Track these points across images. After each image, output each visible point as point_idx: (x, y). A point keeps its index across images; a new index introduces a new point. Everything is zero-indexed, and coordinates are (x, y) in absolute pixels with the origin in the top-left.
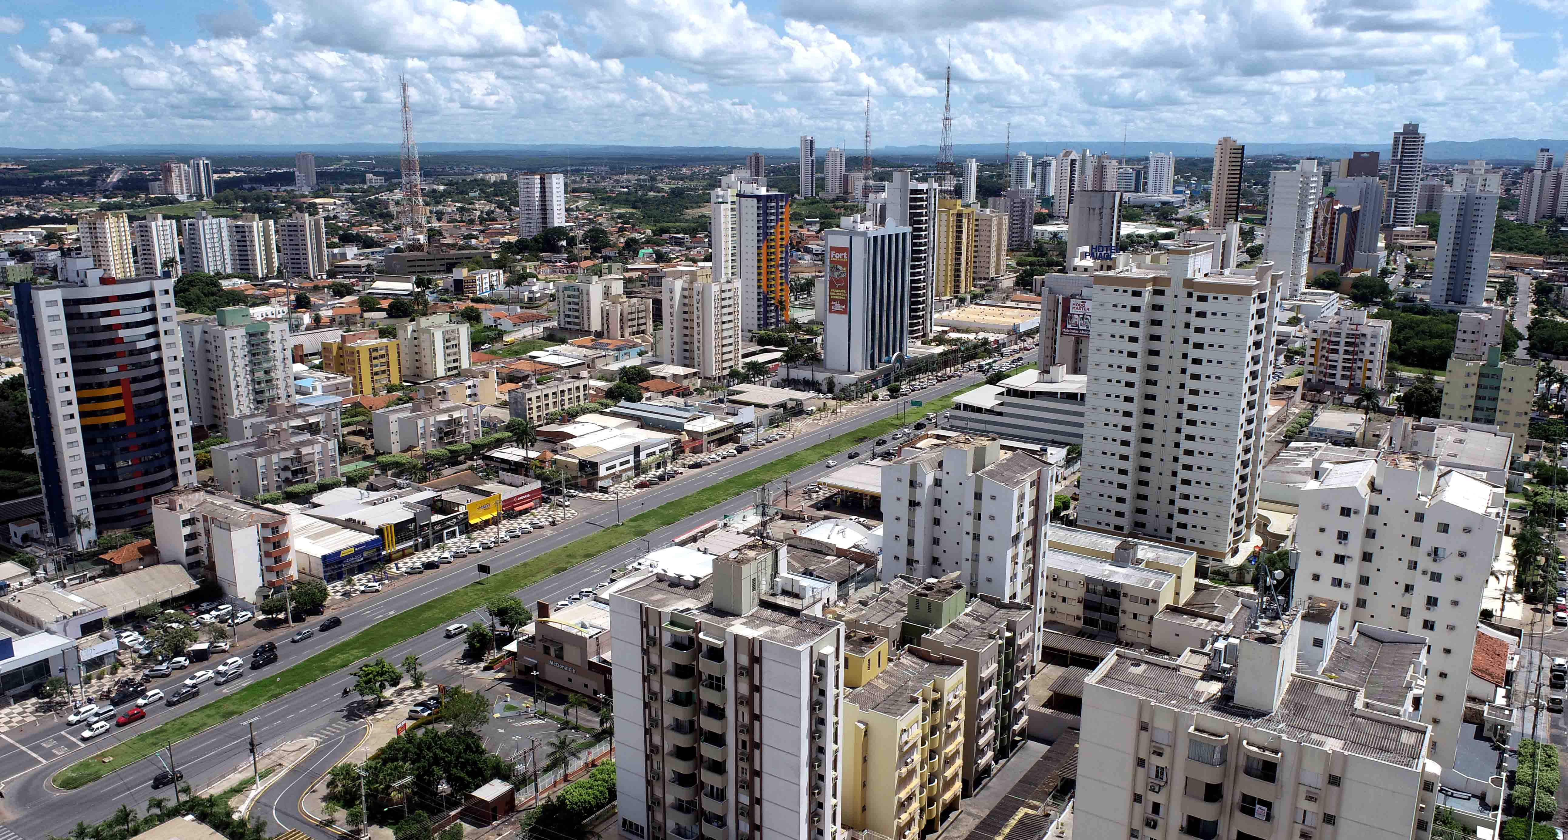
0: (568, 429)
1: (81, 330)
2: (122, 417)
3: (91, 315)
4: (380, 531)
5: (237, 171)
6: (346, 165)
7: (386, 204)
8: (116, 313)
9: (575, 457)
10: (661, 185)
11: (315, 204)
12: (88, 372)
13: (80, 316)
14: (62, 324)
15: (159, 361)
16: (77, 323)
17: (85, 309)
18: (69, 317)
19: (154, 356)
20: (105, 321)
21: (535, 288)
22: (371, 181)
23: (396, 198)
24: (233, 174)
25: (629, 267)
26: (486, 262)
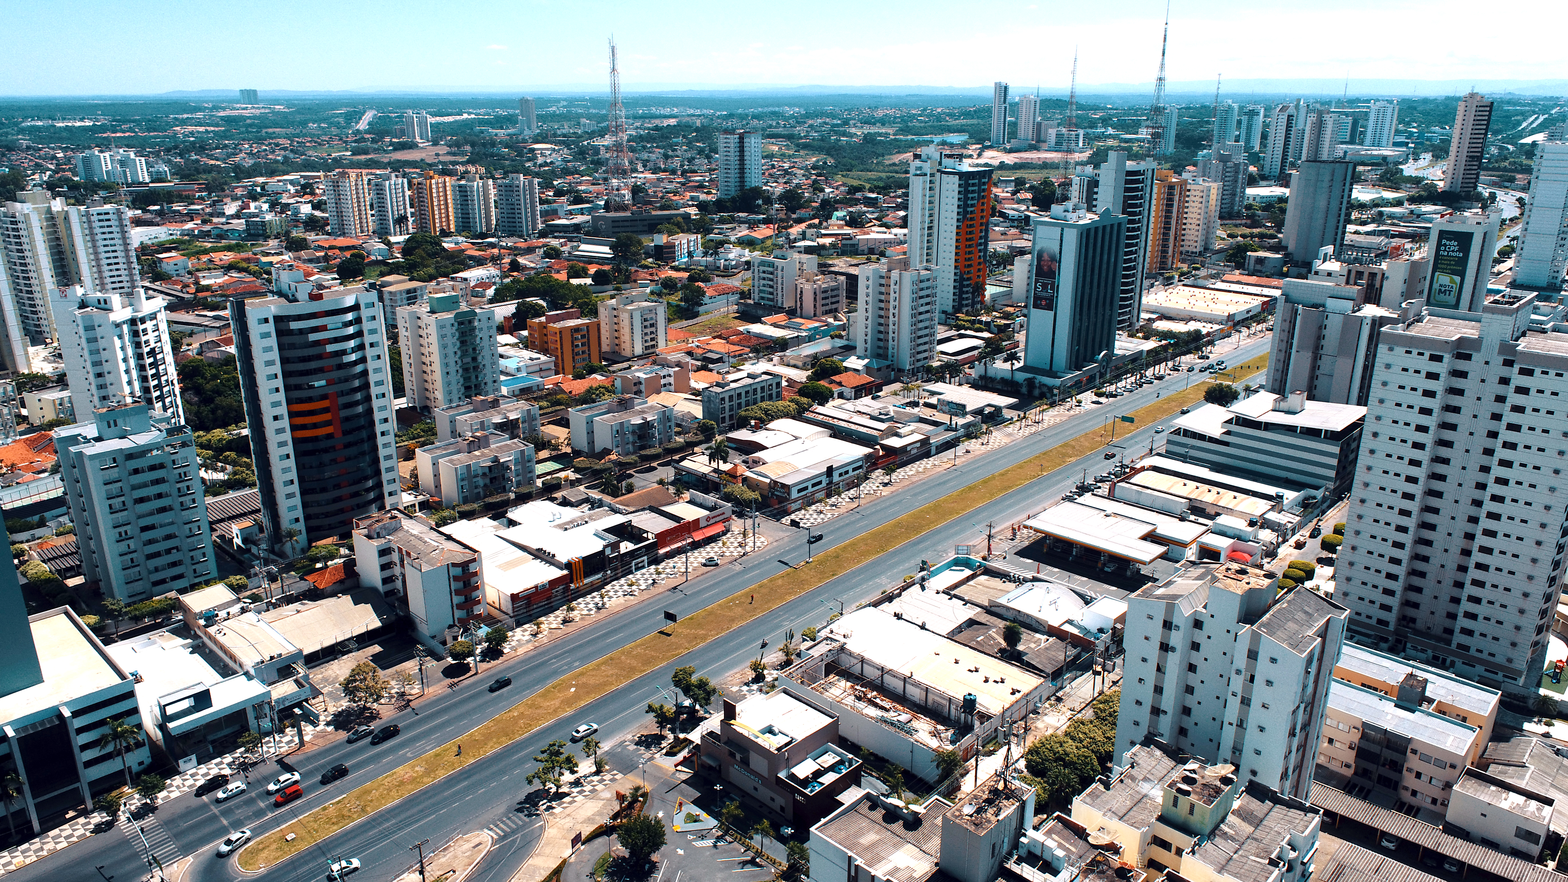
0: (759, 437)
1: (292, 346)
2: (329, 430)
3: (301, 332)
4: (568, 565)
5: (469, 114)
6: (564, 107)
7: (596, 150)
8: (324, 328)
9: (766, 477)
10: (853, 130)
11: (534, 150)
12: (298, 387)
13: (291, 332)
14: (273, 341)
15: (365, 373)
16: (287, 340)
17: (294, 325)
18: (280, 333)
19: (359, 368)
20: (313, 337)
21: (731, 256)
22: (584, 125)
23: (606, 143)
24: (465, 116)
25: (823, 232)
26: (686, 225)
